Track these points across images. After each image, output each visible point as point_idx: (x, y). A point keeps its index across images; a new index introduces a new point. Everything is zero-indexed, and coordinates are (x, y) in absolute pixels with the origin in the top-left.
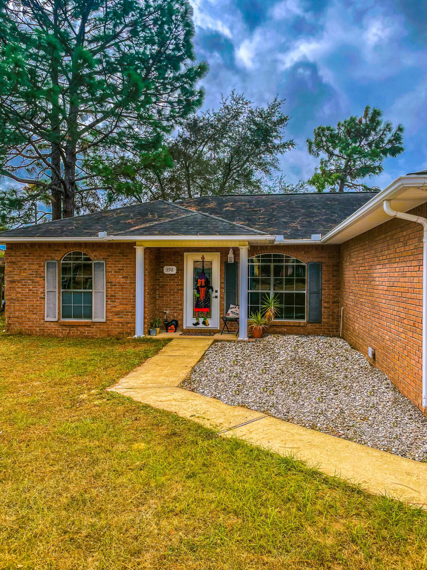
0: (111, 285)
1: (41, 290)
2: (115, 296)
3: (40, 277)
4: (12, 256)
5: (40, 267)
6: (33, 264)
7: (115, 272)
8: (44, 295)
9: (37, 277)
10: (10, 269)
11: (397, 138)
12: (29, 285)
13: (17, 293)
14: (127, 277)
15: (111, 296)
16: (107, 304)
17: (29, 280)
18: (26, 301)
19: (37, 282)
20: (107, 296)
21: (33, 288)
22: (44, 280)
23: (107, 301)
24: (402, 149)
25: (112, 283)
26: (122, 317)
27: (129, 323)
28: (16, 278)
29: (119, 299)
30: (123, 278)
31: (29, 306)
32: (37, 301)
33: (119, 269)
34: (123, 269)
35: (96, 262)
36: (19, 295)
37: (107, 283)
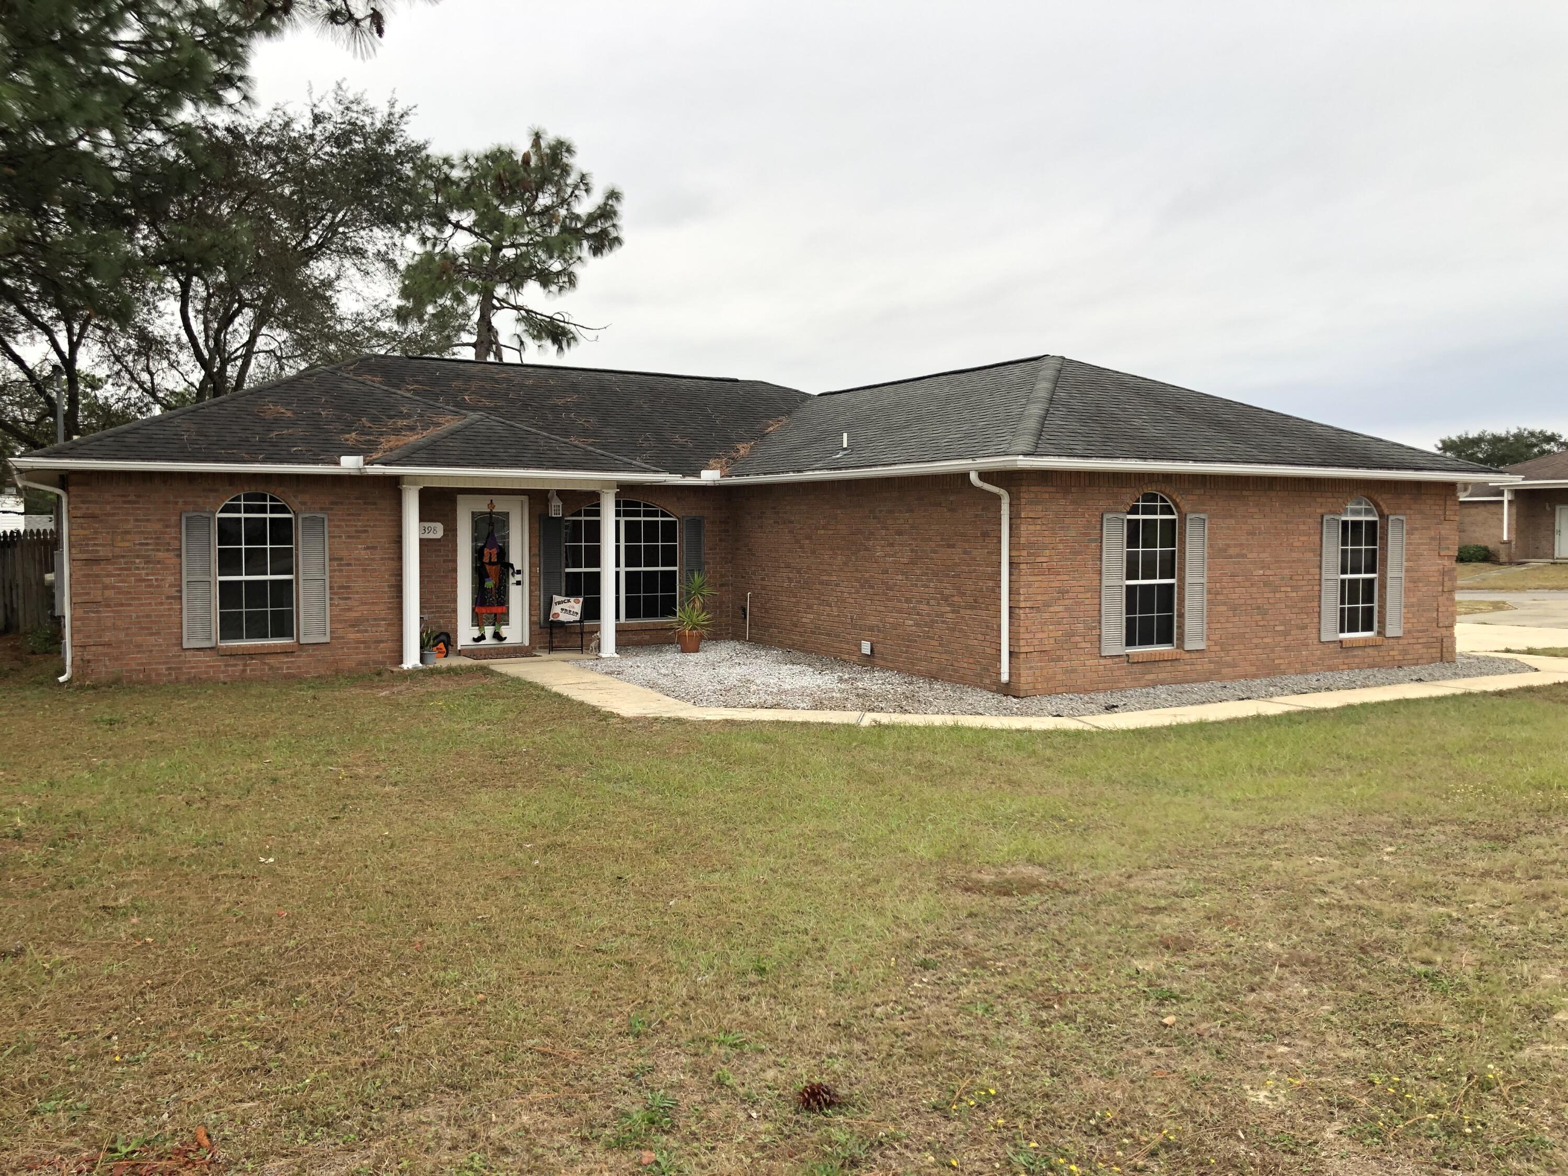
0: (339, 565)
1: (171, 579)
2: (348, 587)
3: (168, 550)
4: (89, 502)
5: (167, 526)
6: (148, 520)
7: (349, 537)
8: (180, 591)
9: (158, 550)
10: (87, 532)
11: (606, 213)
12: (138, 568)
13: (106, 587)
14: (374, 548)
15: (340, 587)
16: (331, 605)
17: (138, 557)
18: (130, 605)
19: (159, 562)
20: (331, 588)
21: (147, 574)
22: (180, 556)
23: (331, 599)
24: (618, 240)
25: (341, 559)
26: (366, 631)
27: (382, 642)
28: (103, 552)
29: (357, 593)
30: (367, 548)
31: (138, 617)
32: (161, 604)
33: (357, 531)
34: (366, 531)
35: (307, 515)
36: (110, 593)
37: (330, 560)
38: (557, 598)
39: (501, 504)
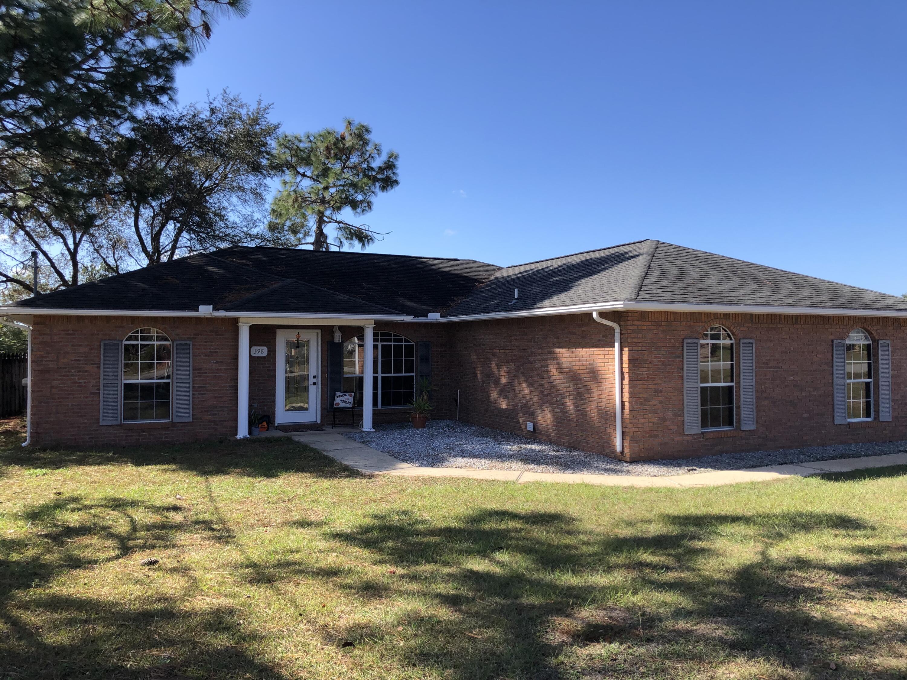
0: (199, 373)
1: (93, 382)
2: (205, 387)
3: (92, 364)
4: (44, 334)
5: (92, 349)
6: (80, 345)
7: (206, 356)
8: (99, 390)
9: (86, 364)
10: (42, 353)
12: (73, 375)
13: (52, 387)
14: (221, 362)
15: (199, 387)
16: (193, 398)
17: (73, 368)
18: (68, 398)
19: (86, 371)
20: (193, 387)
21: (79, 379)
22: (99, 368)
23: (193, 394)
25: (200, 369)
26: (216, 414)
27: (225, 421)
28: (51, 365)
29: (211, 391)
30: (217, 363)
31: (72, 405)
32: (87, 397)
33: (210, 352)
34: (216, 352)
35: (179, 342)
36: (54, 391)
37: (193, 370)
38: (338, 394)
39: (305, 335)
